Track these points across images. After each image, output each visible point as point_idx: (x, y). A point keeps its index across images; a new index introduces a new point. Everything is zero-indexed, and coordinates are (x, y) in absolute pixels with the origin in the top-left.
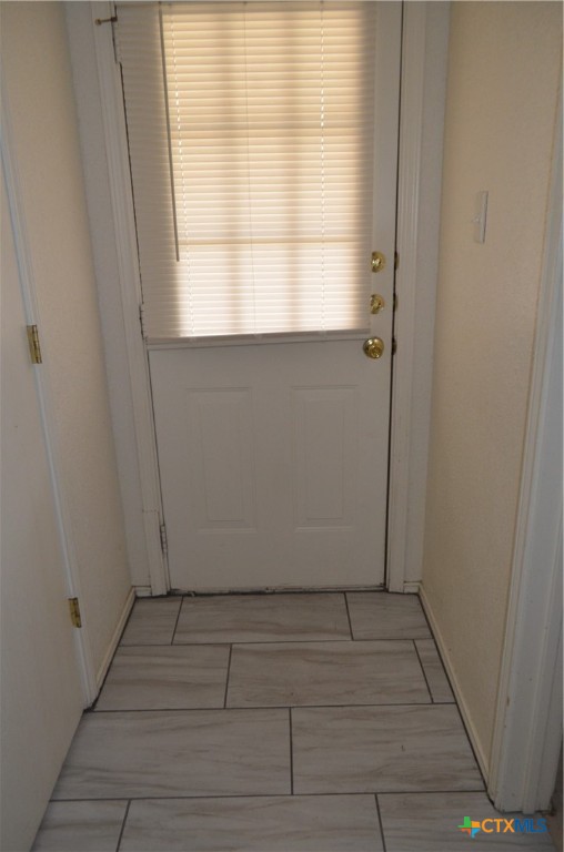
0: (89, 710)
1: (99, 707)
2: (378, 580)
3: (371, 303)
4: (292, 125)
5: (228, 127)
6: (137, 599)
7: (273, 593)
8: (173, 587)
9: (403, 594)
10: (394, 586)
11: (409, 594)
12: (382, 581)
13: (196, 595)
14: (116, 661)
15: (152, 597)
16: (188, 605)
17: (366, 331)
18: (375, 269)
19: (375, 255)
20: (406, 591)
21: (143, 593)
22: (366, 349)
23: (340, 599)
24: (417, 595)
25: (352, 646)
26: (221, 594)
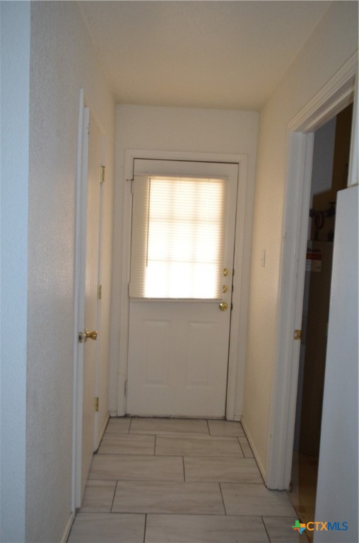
0: (95, 453)
1: (99, 452)
2: (222, 414)
3: (223, 289)
4: (195, 220)
5: (171, 219)
6: (110, 417)
7: (174, 418)
8: (128, 412)
9: (233, 421)
10: (230, 417)
11: (236, 421)
12: (224, 415)
13: (138, 417)
14: (104, 438)
15: (117, 417)
16: (134, 421)
17: (221, 300)
18: (225, 275)
19: (225, 270)
20: (235, 420)
21: (113, 415)
22: (220, 307)
23: (205, 422)
24: (240, 422)
25: (209, 438)
26: (149, 417)
